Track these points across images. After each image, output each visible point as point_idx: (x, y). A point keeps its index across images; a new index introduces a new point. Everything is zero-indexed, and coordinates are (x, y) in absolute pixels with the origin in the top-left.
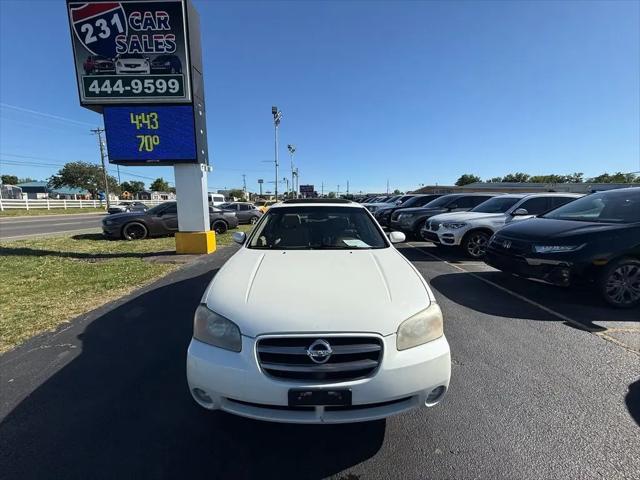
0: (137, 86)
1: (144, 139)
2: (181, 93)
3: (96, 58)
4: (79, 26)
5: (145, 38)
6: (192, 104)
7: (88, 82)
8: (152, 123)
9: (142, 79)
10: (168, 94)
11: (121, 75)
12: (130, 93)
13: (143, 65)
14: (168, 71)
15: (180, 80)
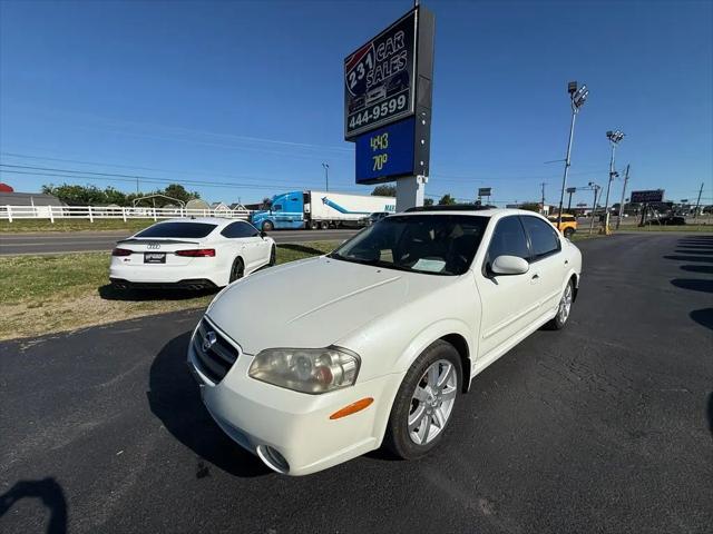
0: (377, 112)
1: (377, 158)
2: (406, 107)
3: (355, 98)
4: (348, 77)
5: (385, 65)
6: (413, 116)
7: (349, 119)
8: (384, 143)
9: (380, 105)
10: (397, 111)
11: (367, 106)
12: (371, 121)
13: (382, 92)
14: (399, 89)
15: (407, 94)
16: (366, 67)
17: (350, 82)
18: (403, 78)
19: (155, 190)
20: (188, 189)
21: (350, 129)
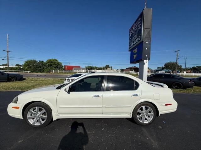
0: (135, 42)
1: (134, 56)
2: (141, 39)
3: (131, 39)
5: (137, 28)
6: (142, 41)
7: (129, 45)
8: (136, 51)
9: (135, 40)
10: (139, 41)
11: (133, 41)
12: (134, 45)
13: (136, 36)
14: (139, 34)
15: (141, 36)
16: (133, 31)
17: (130, 35)
18: (140, 31)
19: (103, 66)
20: (110, 66)
21: (129, 48)
